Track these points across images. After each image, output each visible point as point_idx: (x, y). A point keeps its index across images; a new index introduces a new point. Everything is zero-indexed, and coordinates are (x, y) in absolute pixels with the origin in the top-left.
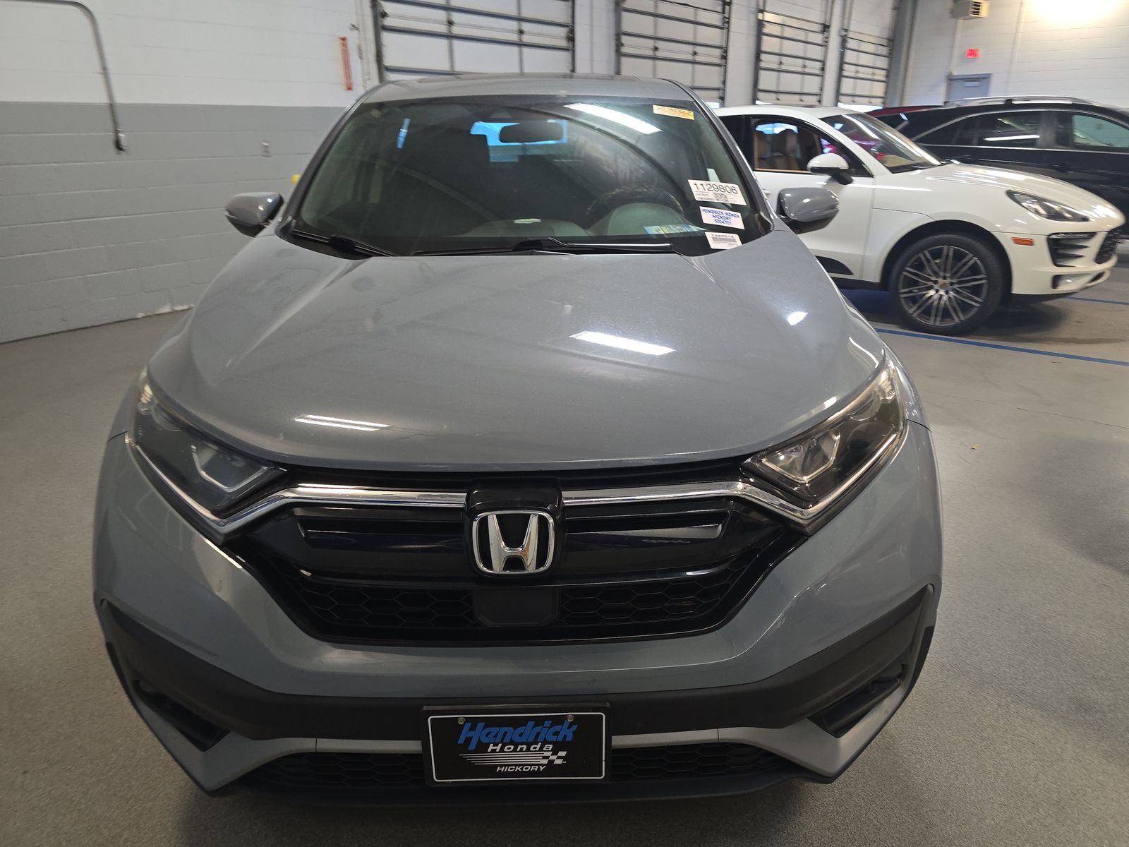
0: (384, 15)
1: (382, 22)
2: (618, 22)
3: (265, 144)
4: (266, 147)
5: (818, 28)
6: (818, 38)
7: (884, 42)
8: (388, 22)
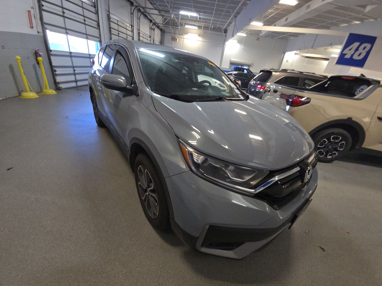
0: (43, 6)
1: (42, 8)
2: (109, 25)
3: (3, 44)
4: (3, 45)
5: (149, 37)
6: (149, 39)
7: (160, 43)
8: (44, 8)
